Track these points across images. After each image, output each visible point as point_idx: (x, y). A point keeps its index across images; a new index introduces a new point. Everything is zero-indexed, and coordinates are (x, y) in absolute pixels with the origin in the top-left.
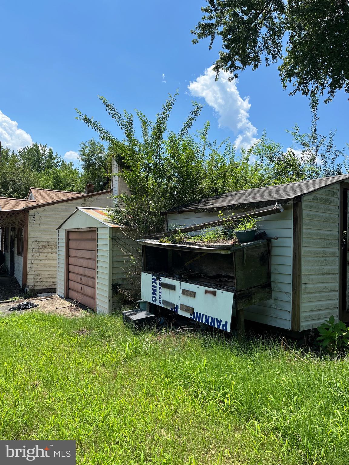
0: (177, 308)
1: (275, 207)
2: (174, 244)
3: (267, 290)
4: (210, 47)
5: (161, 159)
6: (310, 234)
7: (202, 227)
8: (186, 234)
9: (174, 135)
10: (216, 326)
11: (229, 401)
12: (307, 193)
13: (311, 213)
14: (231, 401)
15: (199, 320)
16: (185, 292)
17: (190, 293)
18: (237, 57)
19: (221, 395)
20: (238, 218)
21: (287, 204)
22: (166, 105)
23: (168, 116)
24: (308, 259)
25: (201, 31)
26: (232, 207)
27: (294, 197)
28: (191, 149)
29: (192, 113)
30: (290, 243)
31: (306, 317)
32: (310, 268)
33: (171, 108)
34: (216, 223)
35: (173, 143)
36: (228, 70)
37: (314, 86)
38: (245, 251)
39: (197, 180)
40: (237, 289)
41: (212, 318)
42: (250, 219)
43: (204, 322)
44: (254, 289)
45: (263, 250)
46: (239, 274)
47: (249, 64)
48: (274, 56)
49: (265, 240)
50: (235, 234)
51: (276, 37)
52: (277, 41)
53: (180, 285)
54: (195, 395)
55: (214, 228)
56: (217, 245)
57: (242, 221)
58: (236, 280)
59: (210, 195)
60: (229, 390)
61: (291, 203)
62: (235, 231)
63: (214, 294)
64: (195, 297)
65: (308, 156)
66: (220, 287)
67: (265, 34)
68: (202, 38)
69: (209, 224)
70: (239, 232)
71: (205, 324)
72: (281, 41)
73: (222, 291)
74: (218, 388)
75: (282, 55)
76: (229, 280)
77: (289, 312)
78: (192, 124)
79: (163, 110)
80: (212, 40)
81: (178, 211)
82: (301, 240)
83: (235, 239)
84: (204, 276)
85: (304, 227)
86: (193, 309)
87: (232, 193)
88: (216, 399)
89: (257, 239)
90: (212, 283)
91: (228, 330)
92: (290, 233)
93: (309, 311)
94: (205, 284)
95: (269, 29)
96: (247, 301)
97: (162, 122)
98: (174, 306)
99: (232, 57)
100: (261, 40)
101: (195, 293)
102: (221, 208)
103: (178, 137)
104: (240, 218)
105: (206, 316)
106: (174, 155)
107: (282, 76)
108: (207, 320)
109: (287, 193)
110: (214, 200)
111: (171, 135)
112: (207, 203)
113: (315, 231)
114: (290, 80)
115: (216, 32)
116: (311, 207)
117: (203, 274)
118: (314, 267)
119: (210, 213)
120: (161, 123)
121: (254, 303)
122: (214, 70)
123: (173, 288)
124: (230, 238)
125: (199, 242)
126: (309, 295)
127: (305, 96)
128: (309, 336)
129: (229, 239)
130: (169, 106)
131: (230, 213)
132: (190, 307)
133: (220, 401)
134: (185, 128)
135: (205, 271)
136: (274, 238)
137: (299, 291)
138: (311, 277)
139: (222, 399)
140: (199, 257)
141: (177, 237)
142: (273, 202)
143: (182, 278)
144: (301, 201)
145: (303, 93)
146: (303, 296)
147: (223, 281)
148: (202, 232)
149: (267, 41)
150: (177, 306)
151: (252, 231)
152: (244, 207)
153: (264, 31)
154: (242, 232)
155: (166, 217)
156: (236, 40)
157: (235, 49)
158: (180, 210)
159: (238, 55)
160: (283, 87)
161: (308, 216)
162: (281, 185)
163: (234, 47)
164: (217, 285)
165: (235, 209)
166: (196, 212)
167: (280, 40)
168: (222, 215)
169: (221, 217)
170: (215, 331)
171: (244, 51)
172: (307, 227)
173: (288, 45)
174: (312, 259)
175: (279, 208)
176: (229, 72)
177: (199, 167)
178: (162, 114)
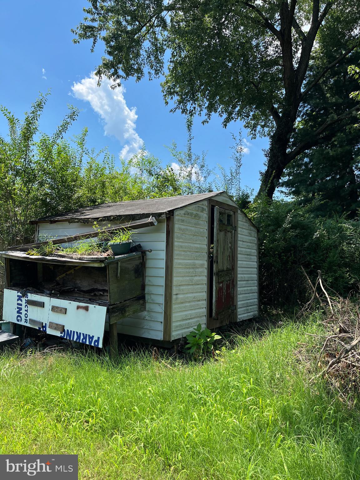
0: (45, 327)
1: (150, 220)
2: (44, 257)
3: (141, 302)
4: (92, 51)
5: (31, 162)
6: (181, 247)
7: (76, 238)
8: (58, 246)
9: (48, 137)
10: (88, 343)
11: (94, 419)
12: (179, 208)
13: (183, 227)
14: (95, 420)
15: (70, 337)
16: (54, 309)
17: (61, 310)
18: (120, 66)
19: (86, 415)
20: (113, 230)
21: (161, 218)
22: (36, 104)
23: (39, 116)
24: (180, 270)
25: (82, 32)
26: (108, 219)
27: (167, 211)
28: (67, 155)
29: (67, 117)
30: (163, 255)
31: (177, 327)
32: (181, 279)
33: (42, 108)
34: (90, 235)
35: (46, 147)
36: (111, 76)
37: (192, 107)
38: (119, 263)
39: (74, 188)
40: (110, 303)
41: (83, 334)
42: (125, 231)
43: (75, 340)
44: (128, 302)
45: (138, 262)
46: (112, 286)
47: (133, 75)
48: (157, 72)
49: (140, 253)
50: (110, 246)
51: (158, 53)
52: (159, 57)
53: (49, 301)
54: (58, 419)
55: (89, 239)
56: (90, 258)
57: (117, 233)
58: (110, 294)
59: (88, 204)
60: (95, 408)
61: (164, 216)
62: (109, 244)
63: (86, 309)
64: (66, 314)
65: (185, 173)
66: (93, 301)
67: (148, 48)
68: (83, 38)
69: (82, 236)
70: (113, 245)
71: (75, 342)
72: (163, 58)
73: (95, 306)
74: (82, 408)
75: (164, 72)
76: (104, 293)
77: (162, 322)
78: (67, 128)
79: (33, 109)
80: (94, 43)
81: (50, 221)
82: (173, 252)
83: (110, 252)
84: (77, 290)
85: (176, 240)
86: (64, 326)
87: (110, 204)
88: (80, 419)
89: (132, 252)
90: (86, 298)
91: (101, 346)
92: (163, 245)
93: (180, 321)
94: (78, 299)
95: (152, 44)
96: (121, 314)
97: (31, 121)
98: (42, 324)
99: (115, 65)
100: (144, 53)
101: (66, 309)
102: (96, 219)
103: (51, 140)
104: (116, 230)
105: (77, 333)
106: (47, 159)
107: (164, 93)
108: (79, 337)
109: (162, 207)
110: (91, 210)
111: (44, 137)
112: (83, 214)
113: (186, 244)
114: (172, 98)
115: (98, 35)
116: (183, 221)
117: (77, 288)
118: (185, 278)
119: (85, 223)
120: (30, 123)
121: (128, 316)
122: (96, 74)
123: (42, 305)
124: (105, 250)
125: (71, 255)
126: (179, 305)
127: (184, 114)
128: (179, 344)
129: (103, 252)
130: (39, 106)
131: (106, 225)
132: (60, 325)
133: (85, 421)
134: (60, 131)
135: (80, 285)
136: (148, 251)
137: (171, 301)
138: (182, 288)
139: (87, 419)
140: (73, 270)
141: (47, 250)
142: (147, 216)
143: (53, 294)
144: (173, 215)
145: (183, 112)
146: (175, 307)
147: (97, 295)
148: (75, 244)
149: (150, 55)
150: (46, 324)
151: (127, 243)
152: (120, 219)
153: (147, 45)
154: (117, 245)
155: (36, 226)
156: (119, 48)
157: (118, 57)
158: (52, 219)
159: (121, 64)
160: (165, 103)
161: (180, 229)
162: (158, 199)
163: (116, 54)
164: (90, 300)
165: (111, 220)
166: (70, 222)
167: (162, 56)
168: (97, 226)
169: (96, 228)
170: (86, 347)
171: (127, 61)
172: (179, 240)
173: (169, 63)
174: (183, 270)
175: (154, 222)
176: (111, 80)
177: (75, 175)
178: (31, 113)
